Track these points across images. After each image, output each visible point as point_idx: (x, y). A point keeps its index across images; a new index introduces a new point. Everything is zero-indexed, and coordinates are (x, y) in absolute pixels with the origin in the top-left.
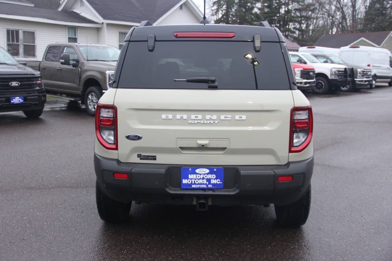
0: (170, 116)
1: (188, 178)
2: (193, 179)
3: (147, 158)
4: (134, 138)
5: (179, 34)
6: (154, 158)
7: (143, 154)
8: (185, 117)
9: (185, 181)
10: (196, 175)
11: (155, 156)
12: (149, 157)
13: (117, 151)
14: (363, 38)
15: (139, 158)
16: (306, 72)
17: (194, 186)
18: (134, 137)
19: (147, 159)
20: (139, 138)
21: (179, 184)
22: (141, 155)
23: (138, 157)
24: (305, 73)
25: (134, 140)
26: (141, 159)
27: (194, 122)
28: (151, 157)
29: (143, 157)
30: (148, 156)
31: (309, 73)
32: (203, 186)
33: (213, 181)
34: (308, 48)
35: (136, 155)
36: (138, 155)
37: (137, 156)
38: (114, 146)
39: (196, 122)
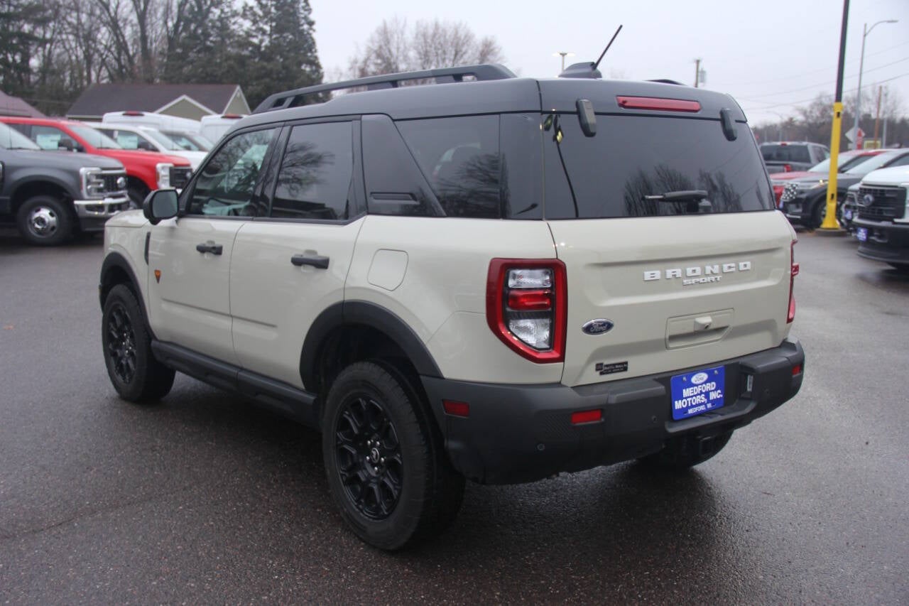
0: (658, 274)
1: (682, 398)
2: (689, 397)
3: (612, 369)
4: (602, 328)
5: (630, 102)
6: (623, 367)
7: (606, 362)
8: (679, 272)
9: (678, 405)
10: (692, 388)
11: (626, 363)
12: (617, 366)
13: (562, 363)
14: (184, 97)
15: (598, 372)
16: (179, 172)
17: (690, 411)
18: (599, 326)
19: (612, 372)
20: (608, 326)
21: (670, 415)
22: (601, 364)
23: (597, 370)
24: (178, 174)
25: (601, 332)
26: (601, 373)
27: (690, 283)
28: (620, 366)
29: (606, 368)
30: (614, 365)
31: (185, 174)
32: (702, 408)
33: (713, 396)
34: (124, 115)
35: (593, 366)
36: (597, 365)
37: (594, 368)
38: (556, 355)
39: (694, 281)
